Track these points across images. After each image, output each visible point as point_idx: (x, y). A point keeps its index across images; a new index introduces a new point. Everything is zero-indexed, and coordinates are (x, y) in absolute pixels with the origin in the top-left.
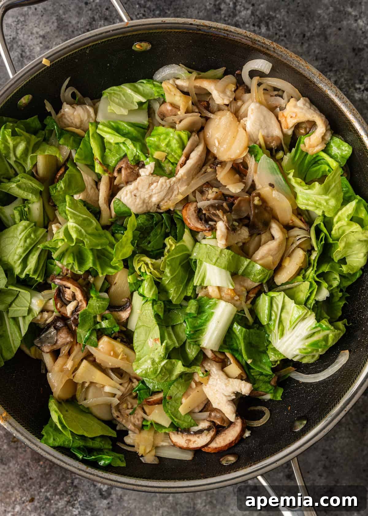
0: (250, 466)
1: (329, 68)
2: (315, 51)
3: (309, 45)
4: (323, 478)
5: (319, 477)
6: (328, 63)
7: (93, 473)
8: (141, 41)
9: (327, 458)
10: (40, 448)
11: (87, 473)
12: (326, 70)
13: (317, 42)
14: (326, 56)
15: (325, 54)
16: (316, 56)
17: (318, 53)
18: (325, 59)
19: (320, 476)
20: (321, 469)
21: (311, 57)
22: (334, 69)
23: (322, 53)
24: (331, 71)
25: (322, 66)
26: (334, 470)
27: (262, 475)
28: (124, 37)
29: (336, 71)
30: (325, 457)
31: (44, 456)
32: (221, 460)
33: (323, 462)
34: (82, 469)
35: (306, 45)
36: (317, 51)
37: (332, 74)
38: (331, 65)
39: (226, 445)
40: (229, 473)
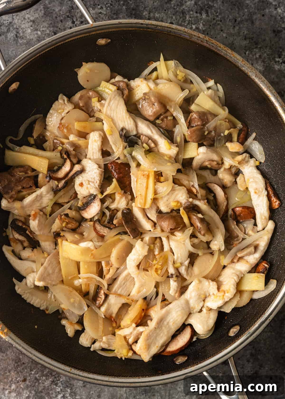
0: (197, 365)
1: (255, 46)
2: (244, 33)
3: (239, 28)
4: (250, 363)
5: (247, 363)
6: (254, 42)
7: (75, 373)
8: (103, 38)
9: (253, 348)
10: (34, 355)
11: (71, 373)
12: (252, 47)
13: (245, 26)
14: (252, 36)
15: (252, 35)
16: (245, 36)
17: (247, 34)
18: (252, 39)
19: (248, 361)
20: (249, 356)
21: (241, 37)
22: (259, 47)
23: (249, 34)
24: (256, 48)
25: (250, 44)
26: (259, 357)
27: (206, 371)
28: (90, 35)
29: (260, 48)
30: (252, 346)
31: (37, 361)
32: (175, 360)
33: (251, 351)
34: (68, 370)
35: (237, 28)
36: (245, 33)
37: (257, 50)
38: (256, 44)
39: (178, 349)
40: (181, 370)
